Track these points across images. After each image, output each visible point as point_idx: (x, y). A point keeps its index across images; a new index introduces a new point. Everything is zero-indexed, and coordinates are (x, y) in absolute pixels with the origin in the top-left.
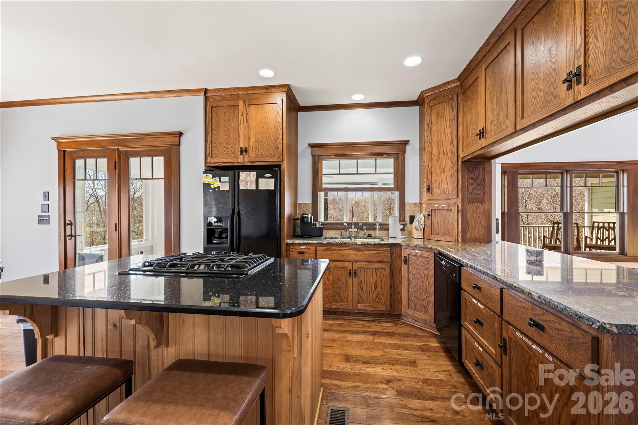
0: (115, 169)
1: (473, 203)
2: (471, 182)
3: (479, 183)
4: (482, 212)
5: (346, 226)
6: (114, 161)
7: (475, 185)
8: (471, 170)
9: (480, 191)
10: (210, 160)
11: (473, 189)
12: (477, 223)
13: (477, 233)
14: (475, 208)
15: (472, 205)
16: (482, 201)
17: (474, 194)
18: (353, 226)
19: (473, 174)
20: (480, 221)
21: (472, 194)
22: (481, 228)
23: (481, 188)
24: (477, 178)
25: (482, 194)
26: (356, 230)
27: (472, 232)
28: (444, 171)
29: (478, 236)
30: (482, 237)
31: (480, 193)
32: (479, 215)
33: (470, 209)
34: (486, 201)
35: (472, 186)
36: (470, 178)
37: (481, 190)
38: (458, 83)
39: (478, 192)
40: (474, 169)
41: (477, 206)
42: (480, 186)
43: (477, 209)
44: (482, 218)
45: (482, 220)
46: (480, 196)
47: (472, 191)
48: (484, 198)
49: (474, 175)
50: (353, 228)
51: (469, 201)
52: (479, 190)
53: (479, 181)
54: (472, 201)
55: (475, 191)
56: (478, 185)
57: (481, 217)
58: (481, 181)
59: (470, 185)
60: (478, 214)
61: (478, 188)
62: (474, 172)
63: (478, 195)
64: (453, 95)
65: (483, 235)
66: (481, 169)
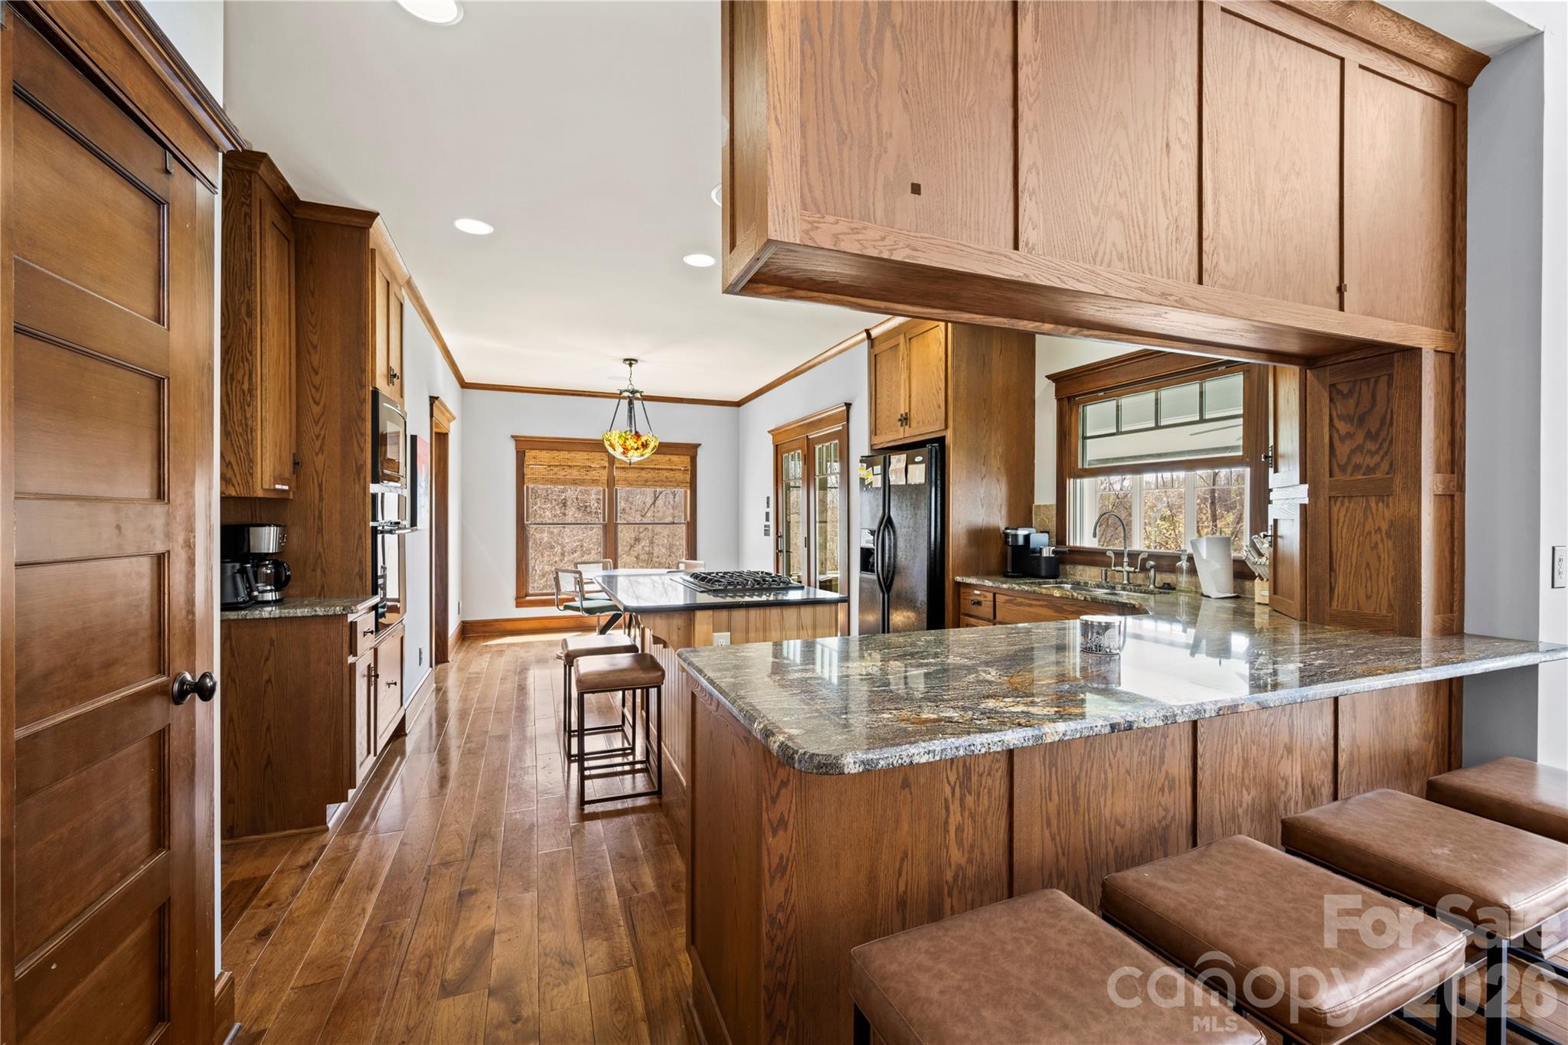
1: (1350, 497)
2: (1342, 427)
3: (1373, 430)
4: (1384, 527)
5: (1110, 557)
7: (1360, 437)
8: (1345, 392)
9: (1377, 458)
11: (1353, 452)
12: (1368, 564)
13: (1368, 597)
14: (1359, 515)
15: (1346, 503)
16: (1384, 493)
17: (1357, 467)
18: (1126, 559)
19: (1352, 402)
20: (1379, 558)
21: (1349, 471)
22: (1381, 582)
23: (1379, 449)
24: (1365, 414)
25: (1385, 466)
26: (1132, 569)
27: (1348, 591)
29: (1368, 609)
30: (1384, 612)
31: (1378, 465)
32: (1376, 538)
33: (1341, 520)
34: (1398, 490)
35: (1348, 442)
36: (1341, 417)
37: (1381, 453)
39: (1371, 461)
40: (1354, 386)
41: (1368, 507)
42: (1380, 441)
43: (1366, 518)
44: (1387, 549)
45: (1384, 556)
46: (1378, 475)
47: (1349, 457)
48: (1392, 478)
49: (1357, 405)
50: (1125, 564)
51: (1333, 494)
52: (1373, 454)
53: (1373, 424)
54: (1348, 493)
55: (1358, 459)
56: (1370, 436)
57: (1380, 546)
58: (1382, 424)
59: (1342, 439)
60: (1369, 533)
61: (1371, 446)
62: (1356, 395)
63: (1370, 470)
65: (1390, 606)
66: (1384, 379)
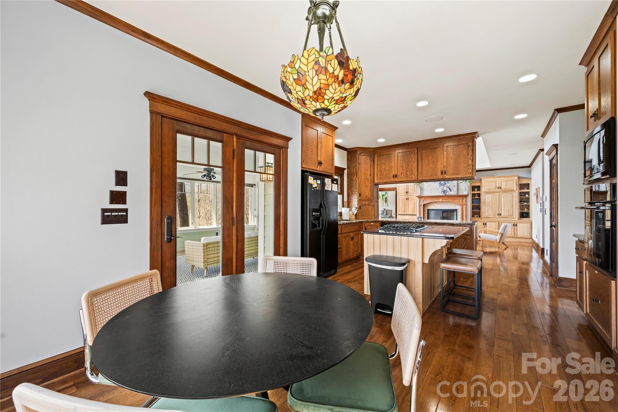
0: (234, 158)
6: (232, 149)
10: (304, 166)
28: (367, 187)
38: (373, 150)
64: (371, 154)
